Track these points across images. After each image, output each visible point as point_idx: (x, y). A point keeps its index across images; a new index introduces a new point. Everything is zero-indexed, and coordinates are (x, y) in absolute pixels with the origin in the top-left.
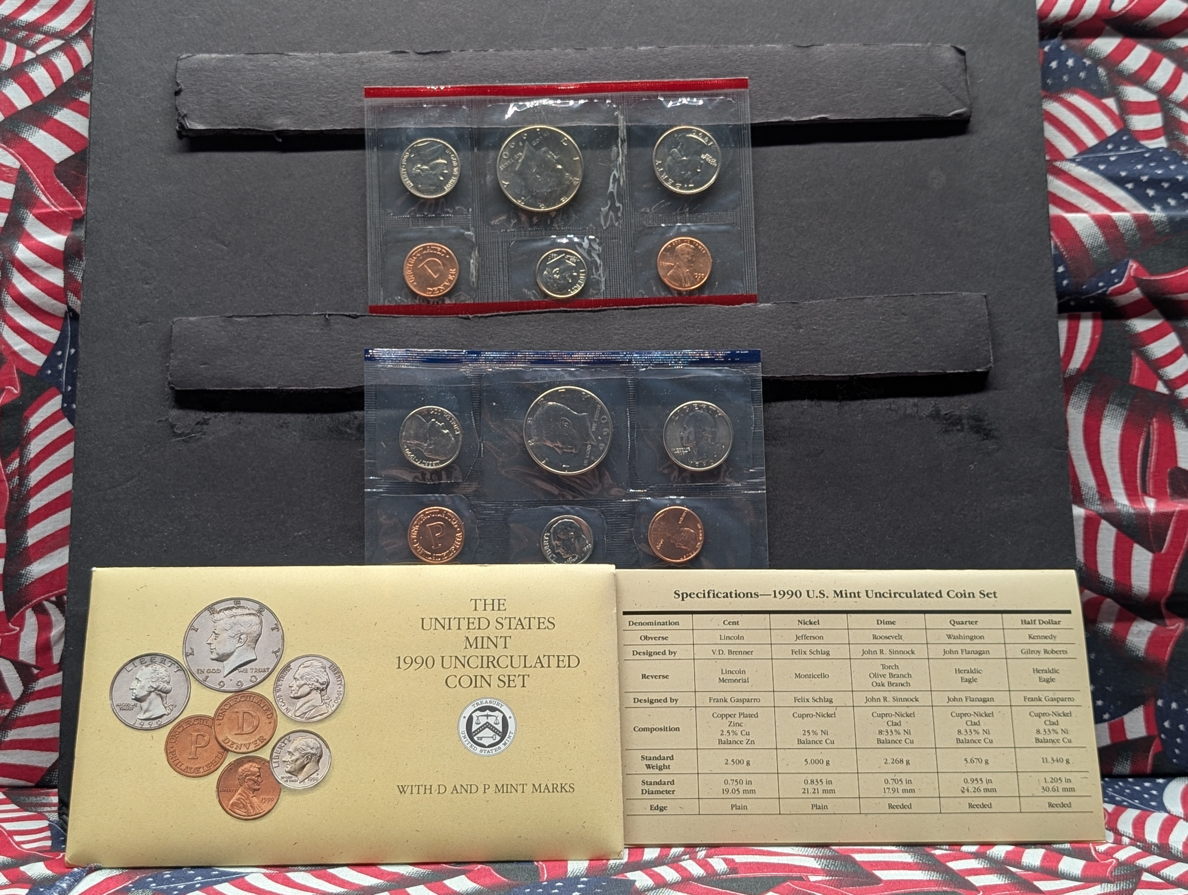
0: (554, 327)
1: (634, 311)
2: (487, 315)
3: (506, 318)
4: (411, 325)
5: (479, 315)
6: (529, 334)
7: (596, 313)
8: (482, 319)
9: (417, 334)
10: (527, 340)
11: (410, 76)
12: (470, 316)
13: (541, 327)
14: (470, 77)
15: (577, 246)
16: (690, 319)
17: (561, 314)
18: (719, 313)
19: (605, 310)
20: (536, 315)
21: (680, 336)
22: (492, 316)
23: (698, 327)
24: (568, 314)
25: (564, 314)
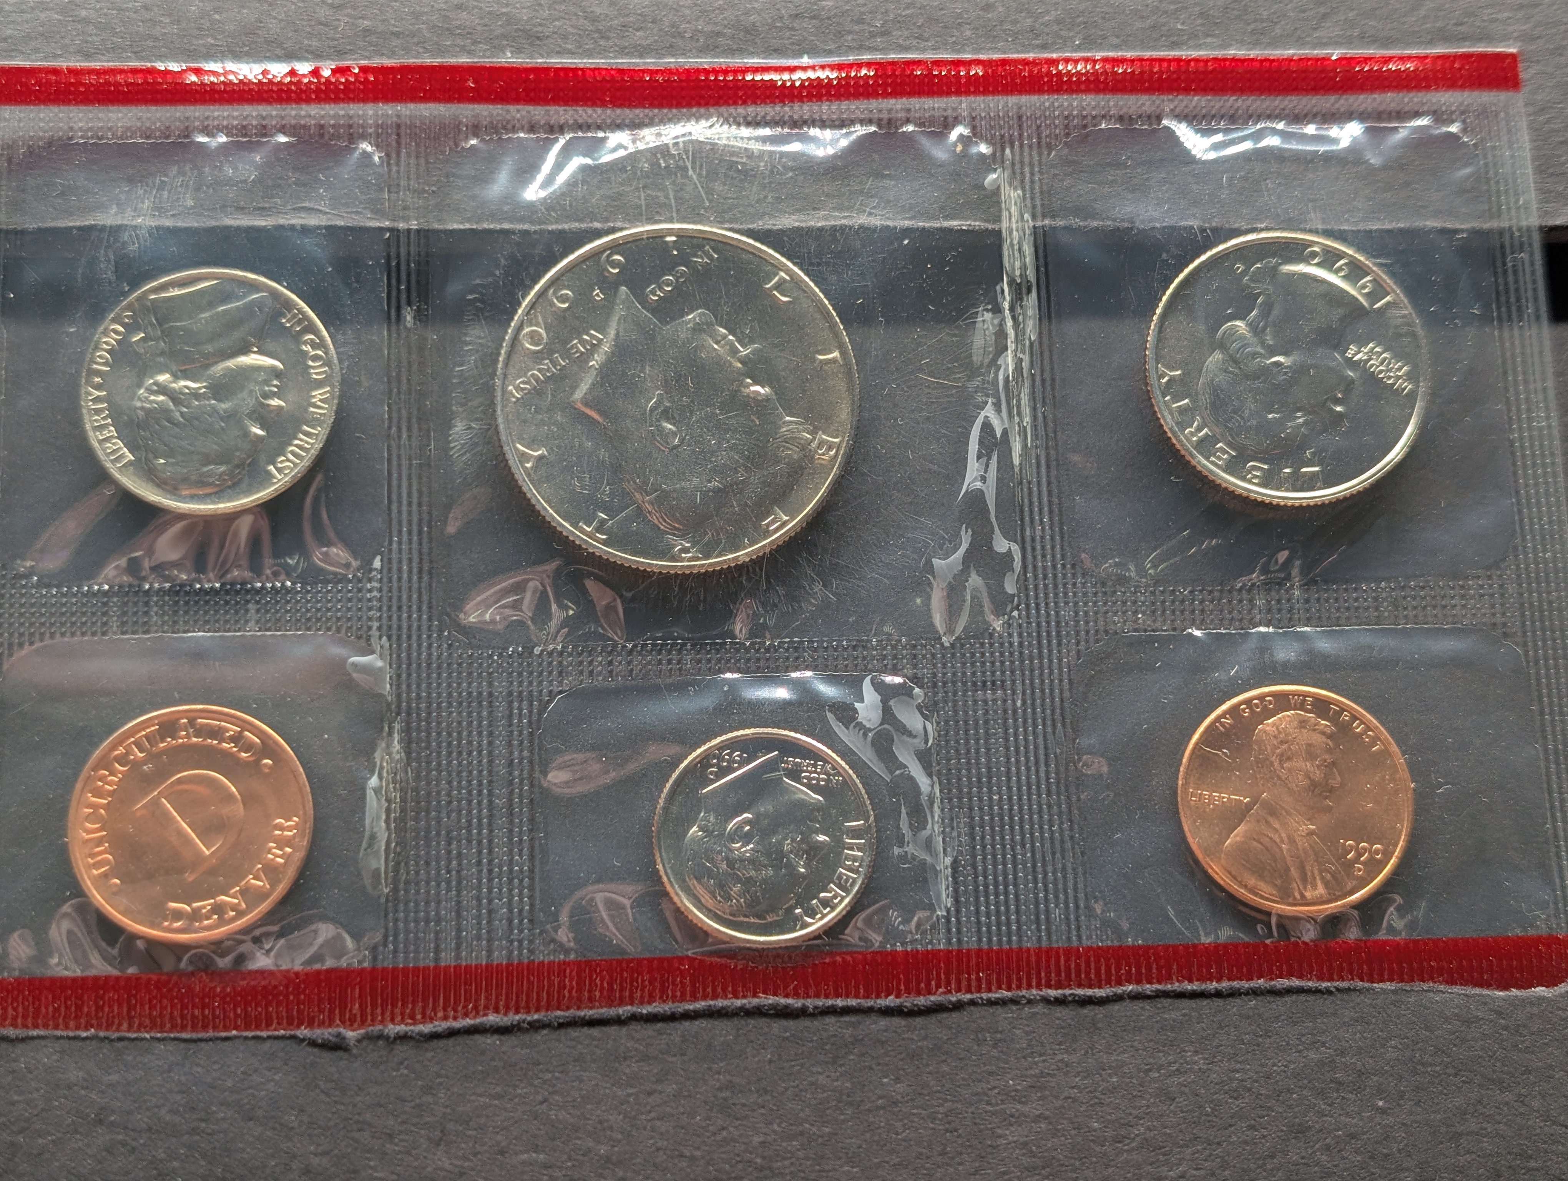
0: (729, 1086)
1: (1087, 1011)
2: (427, 1028)
3: (510, 1041)
4: (74, 1074)
5: (393, 1029)
6: (615, 1118)
7: (919, 1021)
8: (401, 1050)
9: (101, 1122)
10: (603, 1150)
11: (157, 31)
12: (351, 1035)
13: (671, 1088)
14: (397, 35)
15: (830, 716)
16: (1343, 1053)
17: (762, 1022)
18: (1467, 1022)
19: (958, 1006)
20: (649, 1030)
21: (1301, 1130)
22: (452, 1033)
23: (1380, 1092)
24: (791, 1023)
25: (778, 1026)
